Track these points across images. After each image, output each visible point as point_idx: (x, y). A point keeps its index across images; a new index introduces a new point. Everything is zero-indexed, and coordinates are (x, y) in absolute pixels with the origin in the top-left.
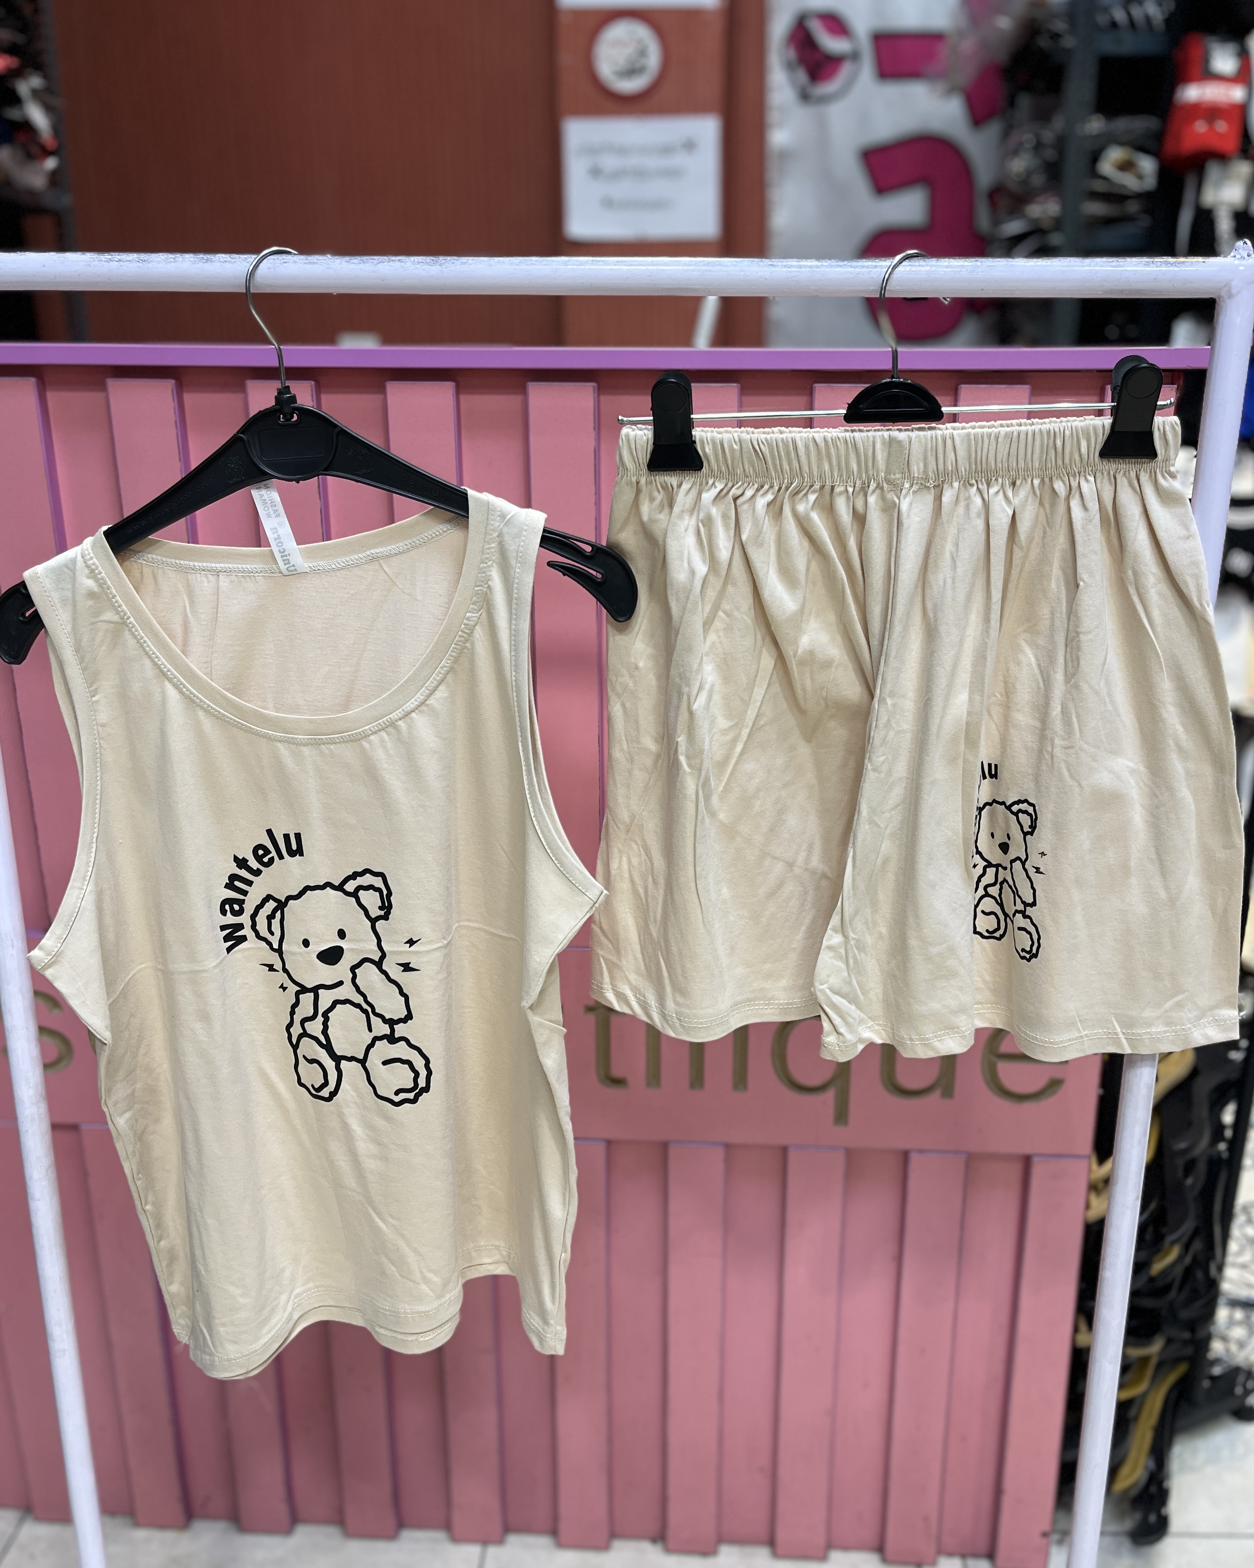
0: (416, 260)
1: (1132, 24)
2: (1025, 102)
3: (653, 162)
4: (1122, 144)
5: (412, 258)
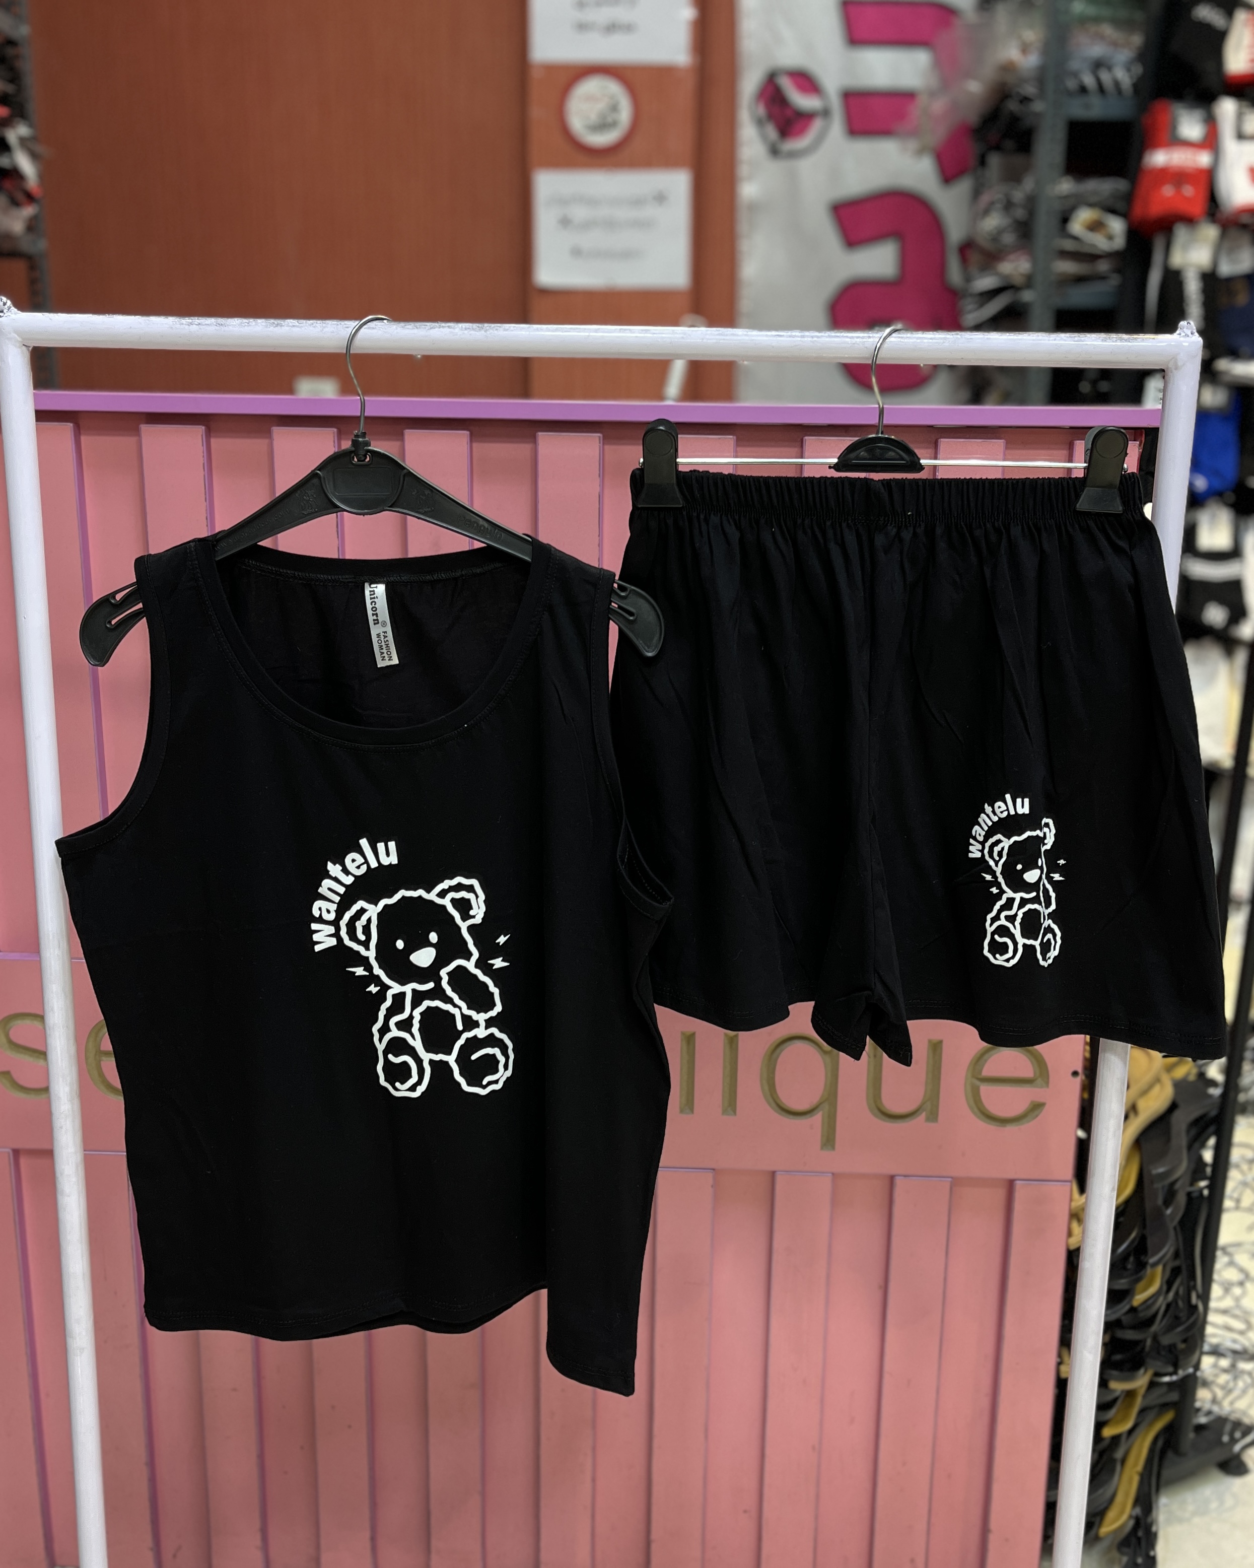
0: (464, 327)
1: (1101, 89)
3: (623, 214)
4: (1091, 205)
5: (461, 325)
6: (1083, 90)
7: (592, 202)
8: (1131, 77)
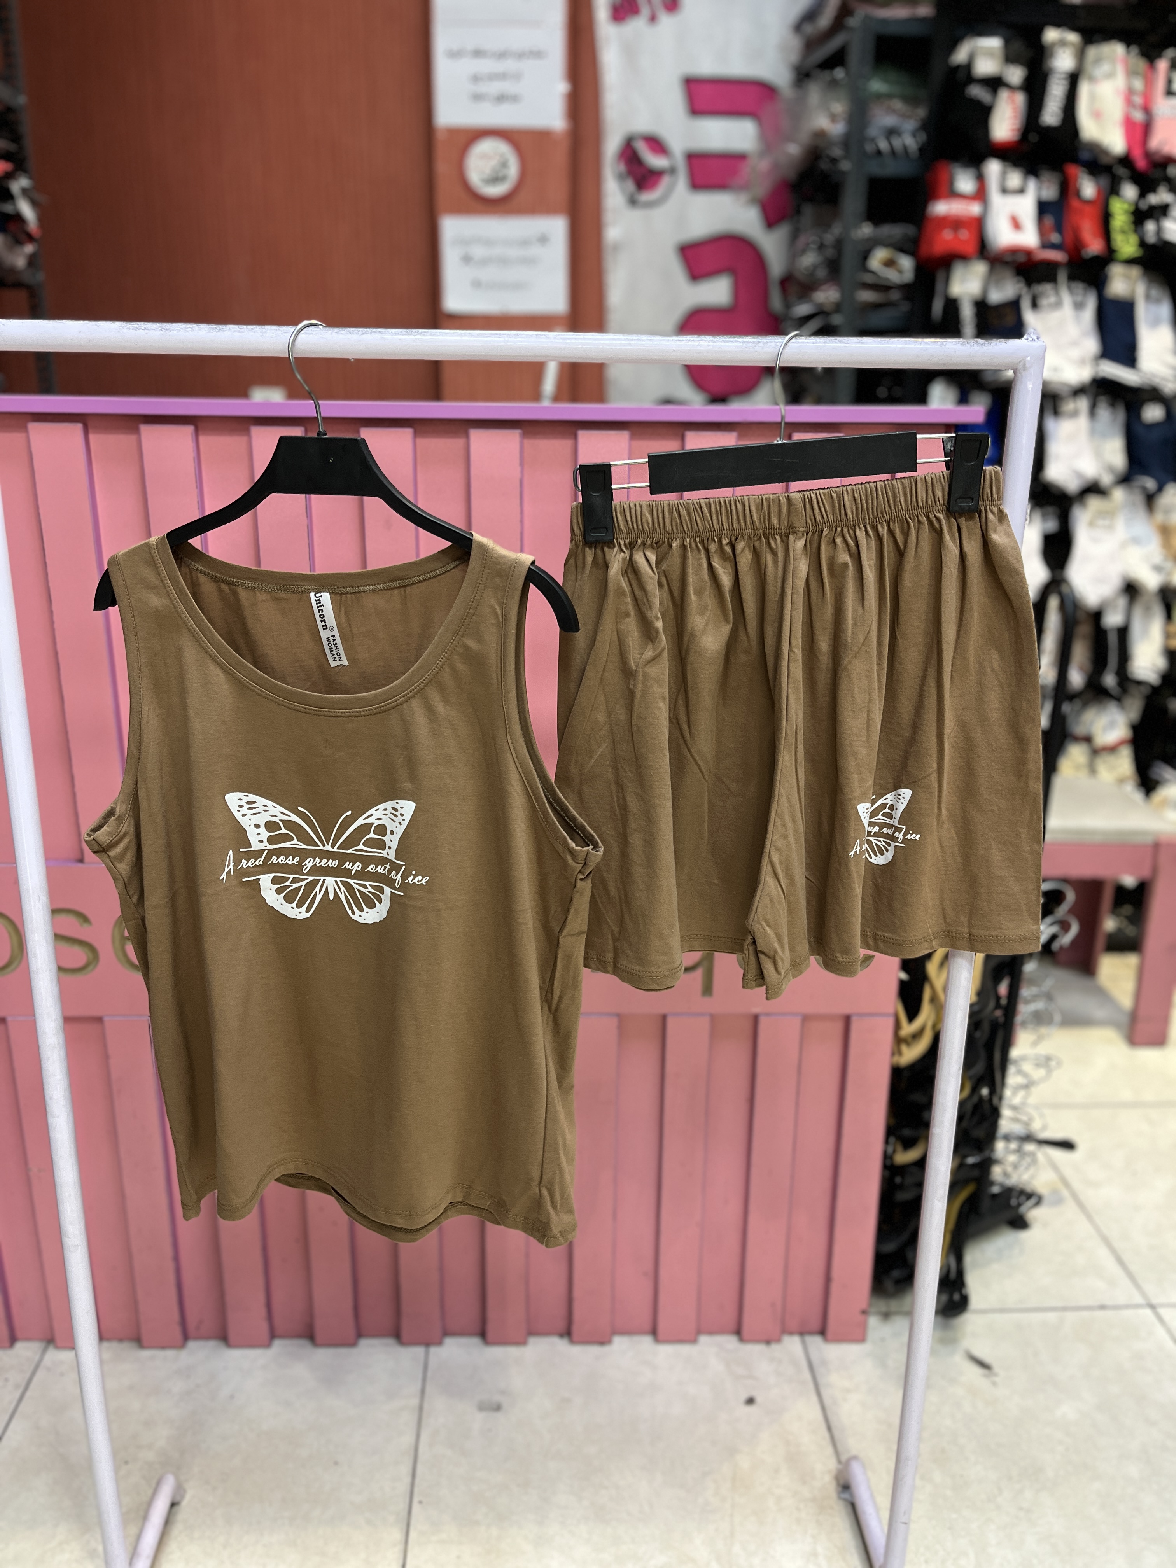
1: (893, 152)
2: (808, 211)
3: (514, 252)
4: (886, 246)
6: (879, 153)
7: (489, 243)
8: (917, 142)
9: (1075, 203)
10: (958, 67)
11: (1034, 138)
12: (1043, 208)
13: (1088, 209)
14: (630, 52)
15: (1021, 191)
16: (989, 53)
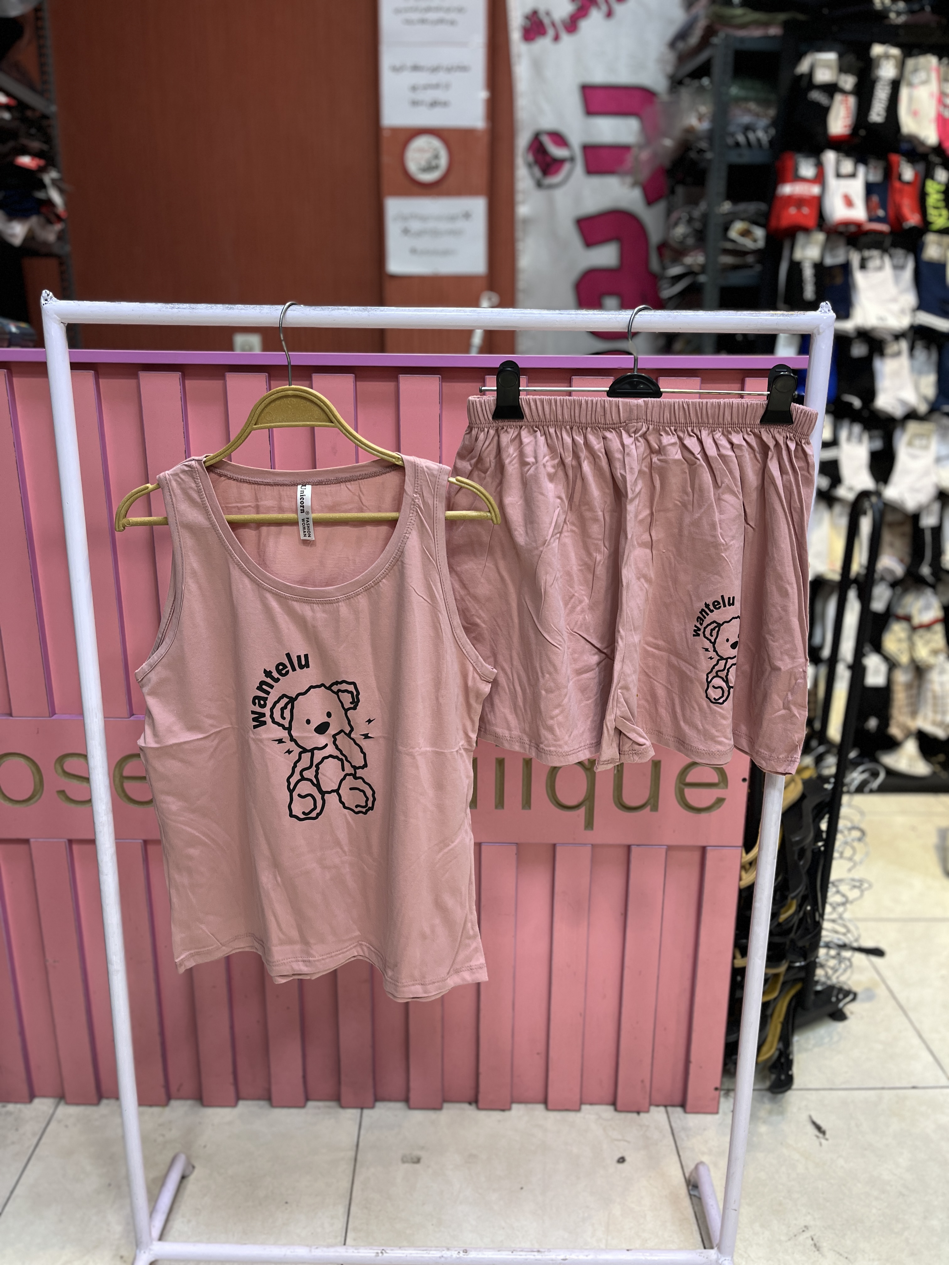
0: (354, 309)
1: (749, 144)
2: (680, 190)
3: (443, 226)
4: (743, 220)
6: (737, 144)
7: (423, 218)
8: (768, 137)
9: (897, 184)
10: (802, 76)
11: (862, 132)
12: (870, 189)
13: (907, 188)
14: (537, 66)
15: (853, 175)
16: (827, 65)
